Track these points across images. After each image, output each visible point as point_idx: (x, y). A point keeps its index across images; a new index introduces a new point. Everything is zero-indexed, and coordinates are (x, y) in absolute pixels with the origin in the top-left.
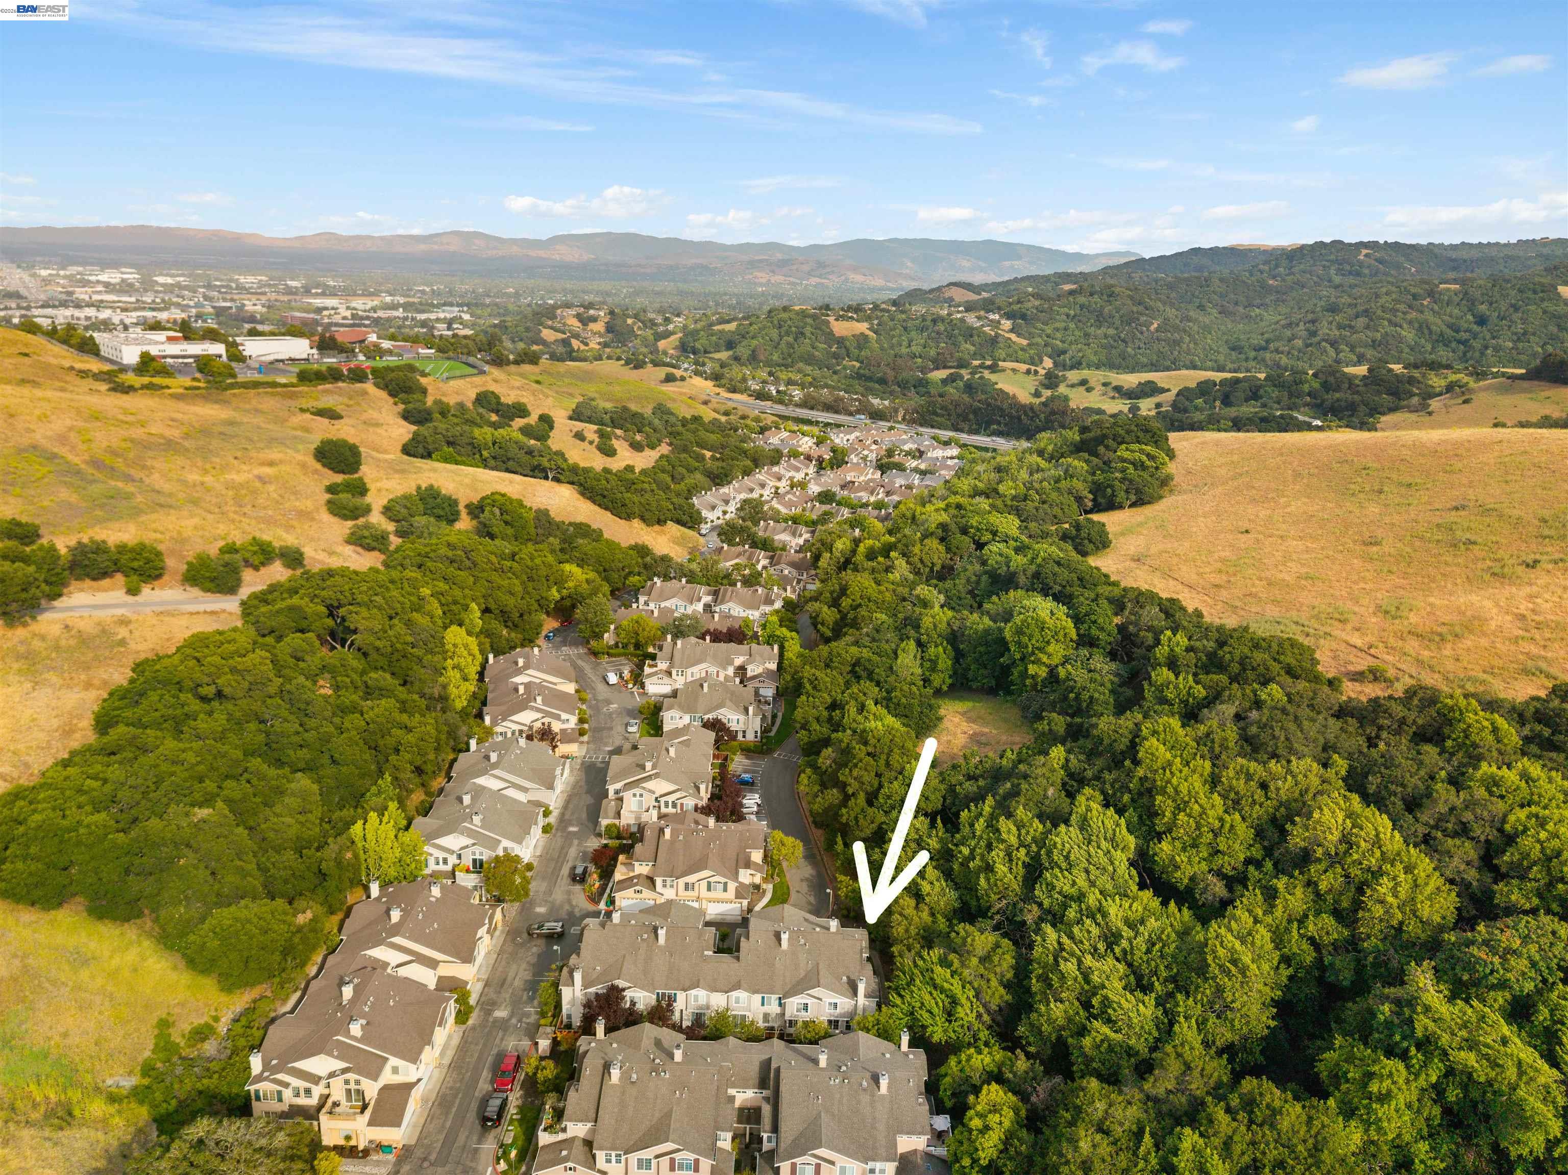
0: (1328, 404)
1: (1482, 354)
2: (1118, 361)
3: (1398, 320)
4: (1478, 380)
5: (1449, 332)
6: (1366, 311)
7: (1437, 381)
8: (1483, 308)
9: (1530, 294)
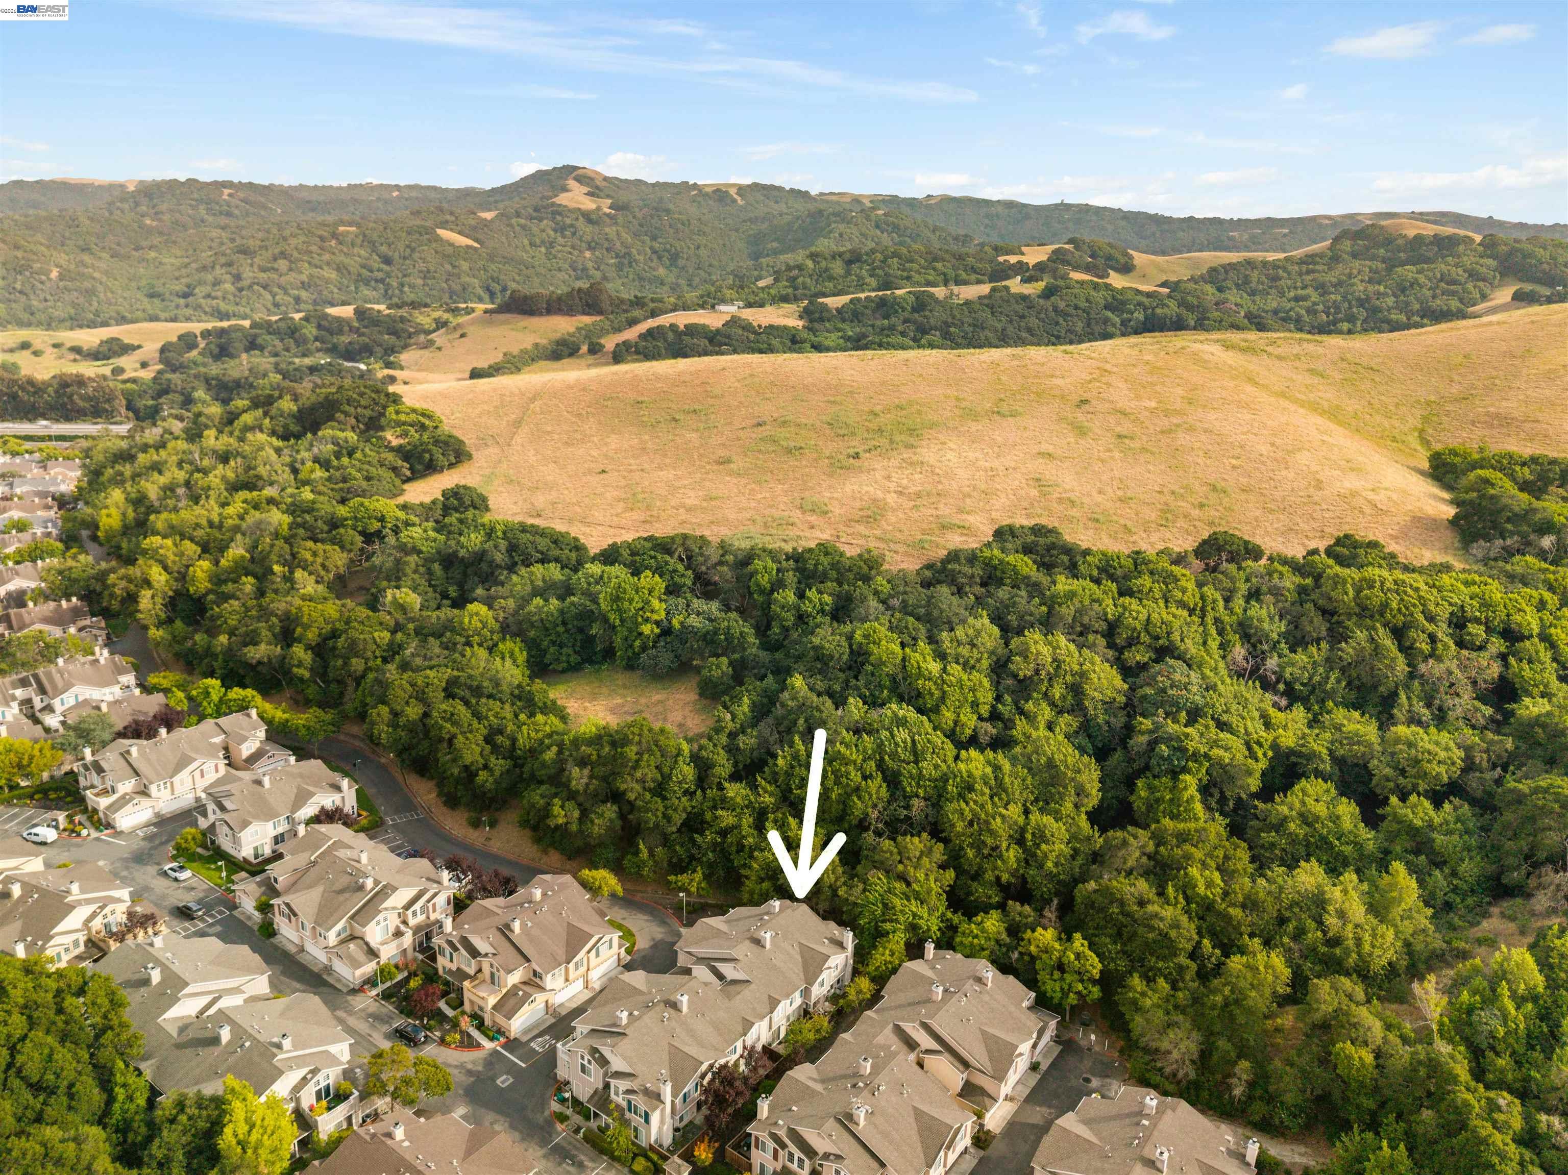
0: (342, 348)
1: (401, 291)
2: (26, 316)
3: (316, 262)
4: (455, 316)
5: (364, 272)
6: (282, 253)
7: (424, 319)
8: (384, 249)
9: (417, 236)
